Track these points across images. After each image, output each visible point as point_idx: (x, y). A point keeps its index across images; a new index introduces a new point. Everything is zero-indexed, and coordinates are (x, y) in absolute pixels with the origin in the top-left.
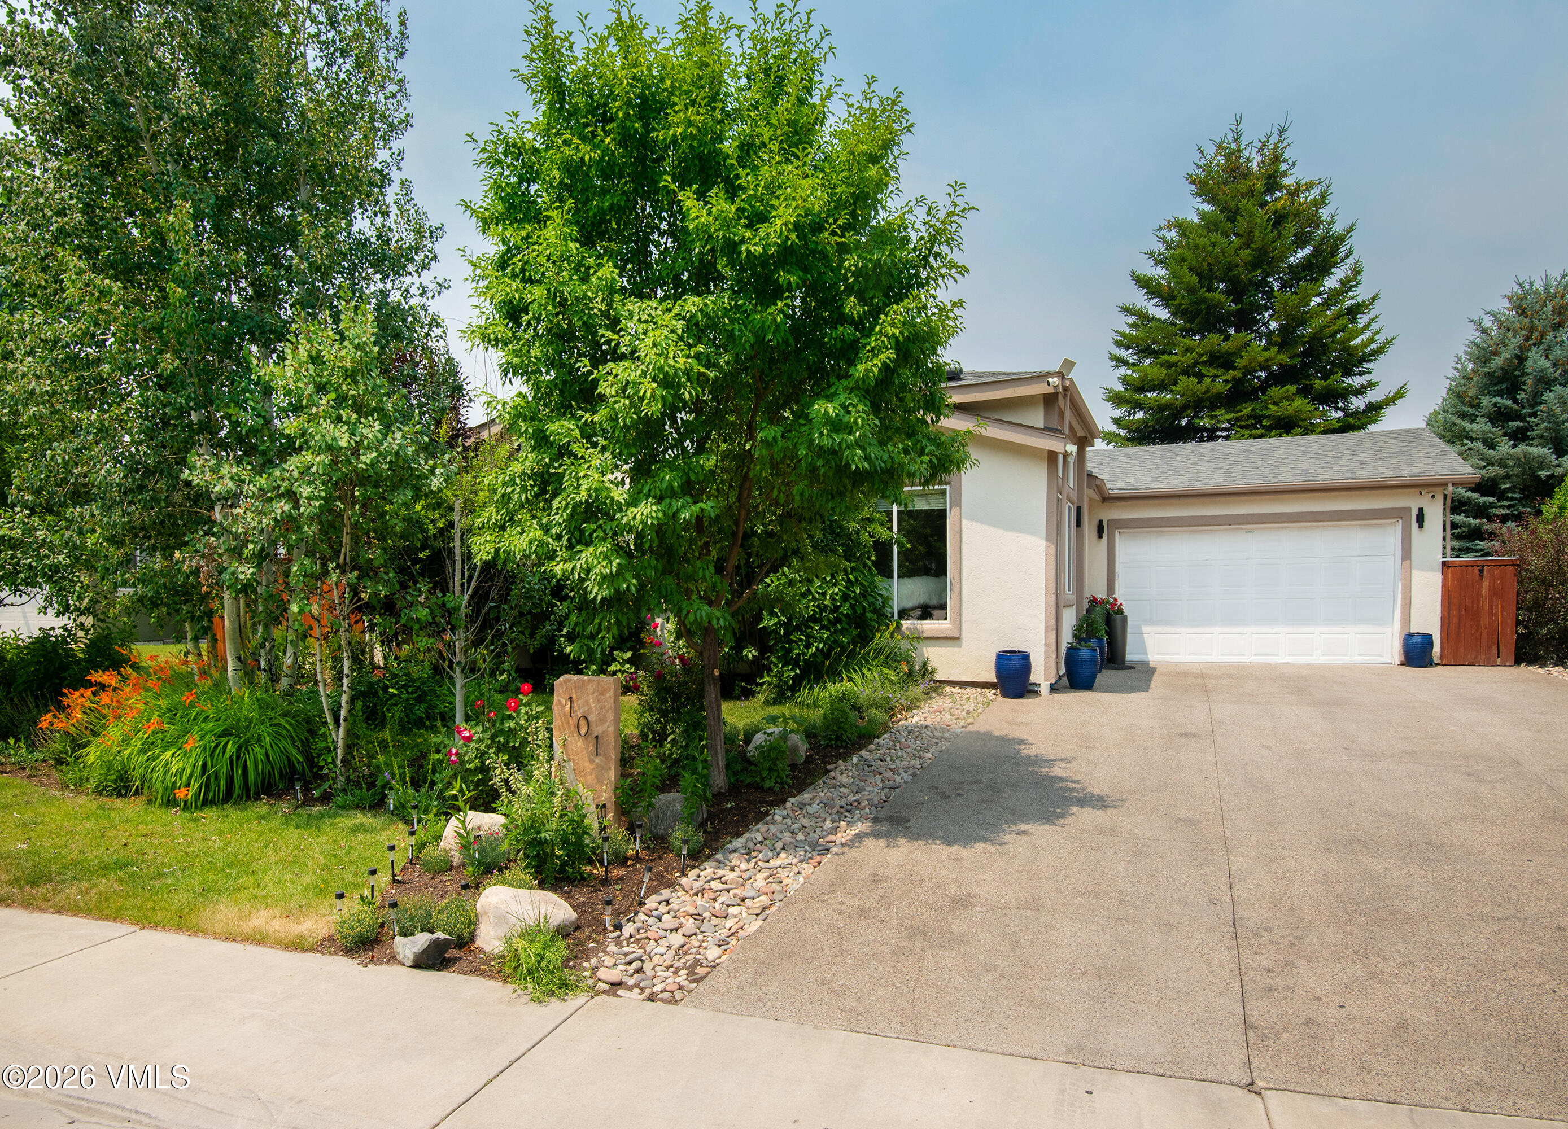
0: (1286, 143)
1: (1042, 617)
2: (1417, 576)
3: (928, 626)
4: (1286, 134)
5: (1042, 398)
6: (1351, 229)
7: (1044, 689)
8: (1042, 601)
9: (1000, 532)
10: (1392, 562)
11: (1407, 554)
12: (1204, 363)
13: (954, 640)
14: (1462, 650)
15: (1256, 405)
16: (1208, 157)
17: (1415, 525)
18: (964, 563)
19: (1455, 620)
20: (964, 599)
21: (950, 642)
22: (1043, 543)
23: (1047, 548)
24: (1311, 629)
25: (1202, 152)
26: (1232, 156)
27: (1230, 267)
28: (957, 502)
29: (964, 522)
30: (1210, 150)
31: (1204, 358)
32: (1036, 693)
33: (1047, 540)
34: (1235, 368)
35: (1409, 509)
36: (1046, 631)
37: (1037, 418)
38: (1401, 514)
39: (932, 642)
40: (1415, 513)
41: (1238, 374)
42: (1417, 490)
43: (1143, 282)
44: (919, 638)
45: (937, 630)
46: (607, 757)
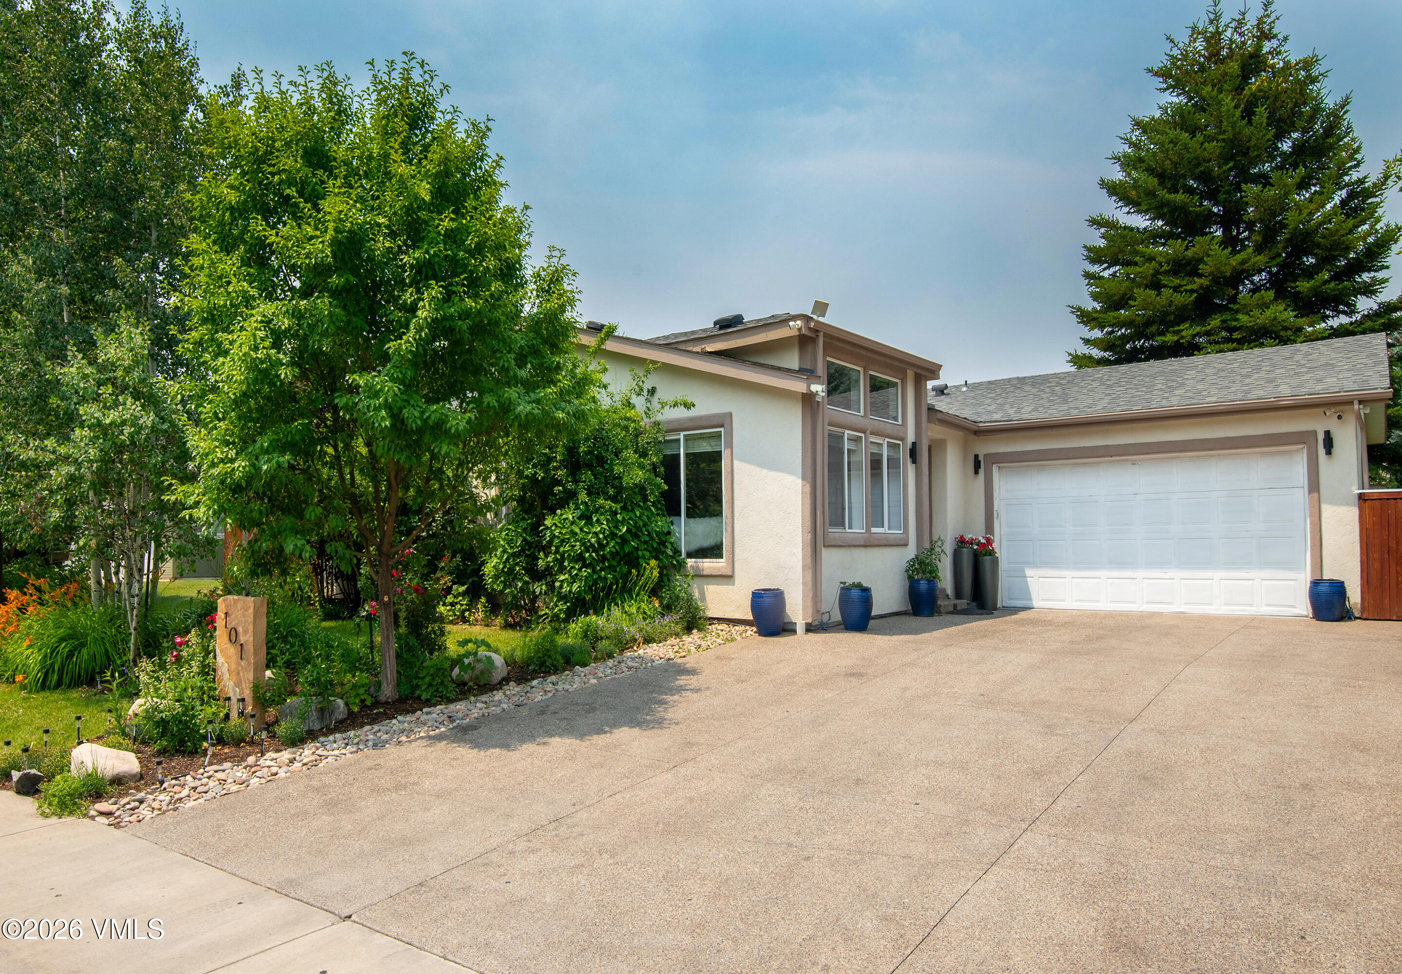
0: (1273, 17)
1: (800, 555)
2: (1328, 512)
3: (708, 565)
4: (1272, 8)
5: (796, 341)
6: (1346, 102)
7: (800, 628)
8: (799, 540)
9: (764, 471)
10: (1300, 496)
11: (1314, 486)
12: (1166, 273)
13: (727, 578)
14: (1387, 601)
15: (1227, 316)
16: (1181, 45)
17: (1321, 451)
18: (736, 503)
19: (1377, 565)
20: (736, 538)
21: (725, 580)
22: (799, 481)
23: (803, 486)
24: (1208, 574)
25: (1172, 41)
26: (1213, 40)
27: (1198, 162)
28: (730, 445)
29: (736, 463)
30: (1183, 38)
31: (1165, 267)
32: (793, 631)
33: (803, 479)
34: (1200, 276)
35: (1315, 433)
36: (803, 570)
37: (793, 361)
38: (1304, 438)
39: (711, 579)
40: (1321, 437)
41: (1205, 282)
42: (1321, 410)
43: (1113, 189)
44: (699, 575)
45: (715, 568)
46: (249, 662)
